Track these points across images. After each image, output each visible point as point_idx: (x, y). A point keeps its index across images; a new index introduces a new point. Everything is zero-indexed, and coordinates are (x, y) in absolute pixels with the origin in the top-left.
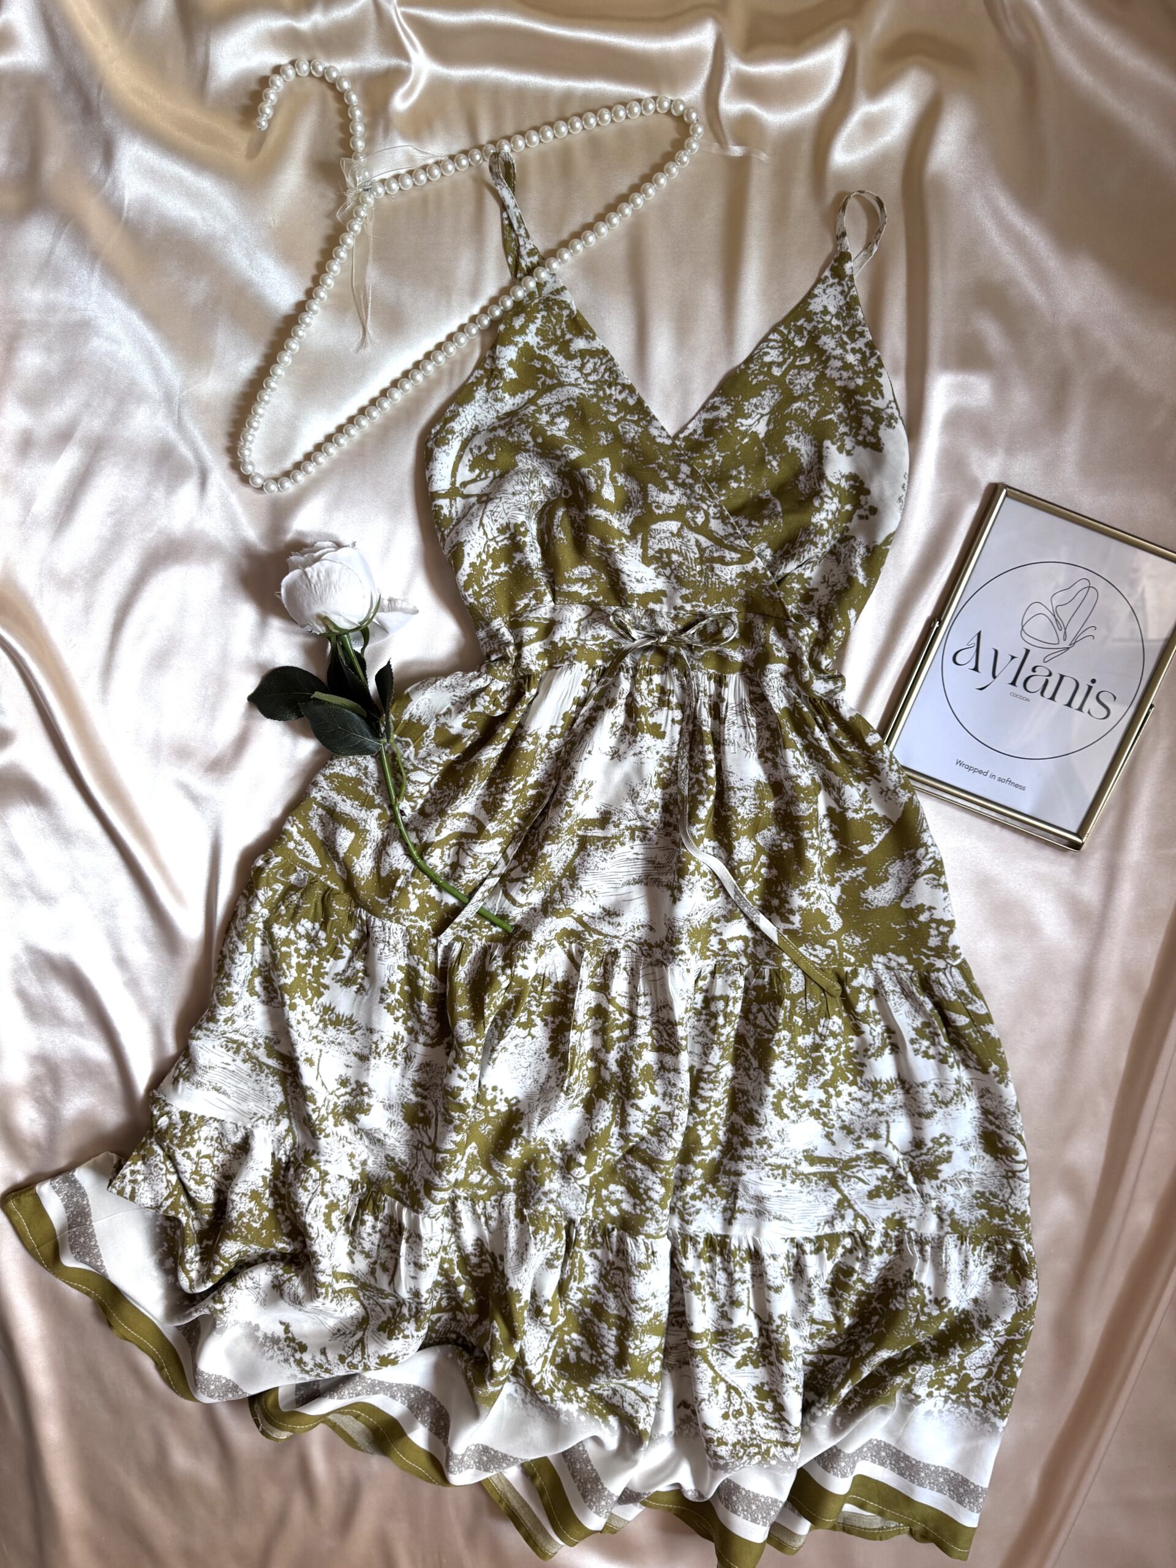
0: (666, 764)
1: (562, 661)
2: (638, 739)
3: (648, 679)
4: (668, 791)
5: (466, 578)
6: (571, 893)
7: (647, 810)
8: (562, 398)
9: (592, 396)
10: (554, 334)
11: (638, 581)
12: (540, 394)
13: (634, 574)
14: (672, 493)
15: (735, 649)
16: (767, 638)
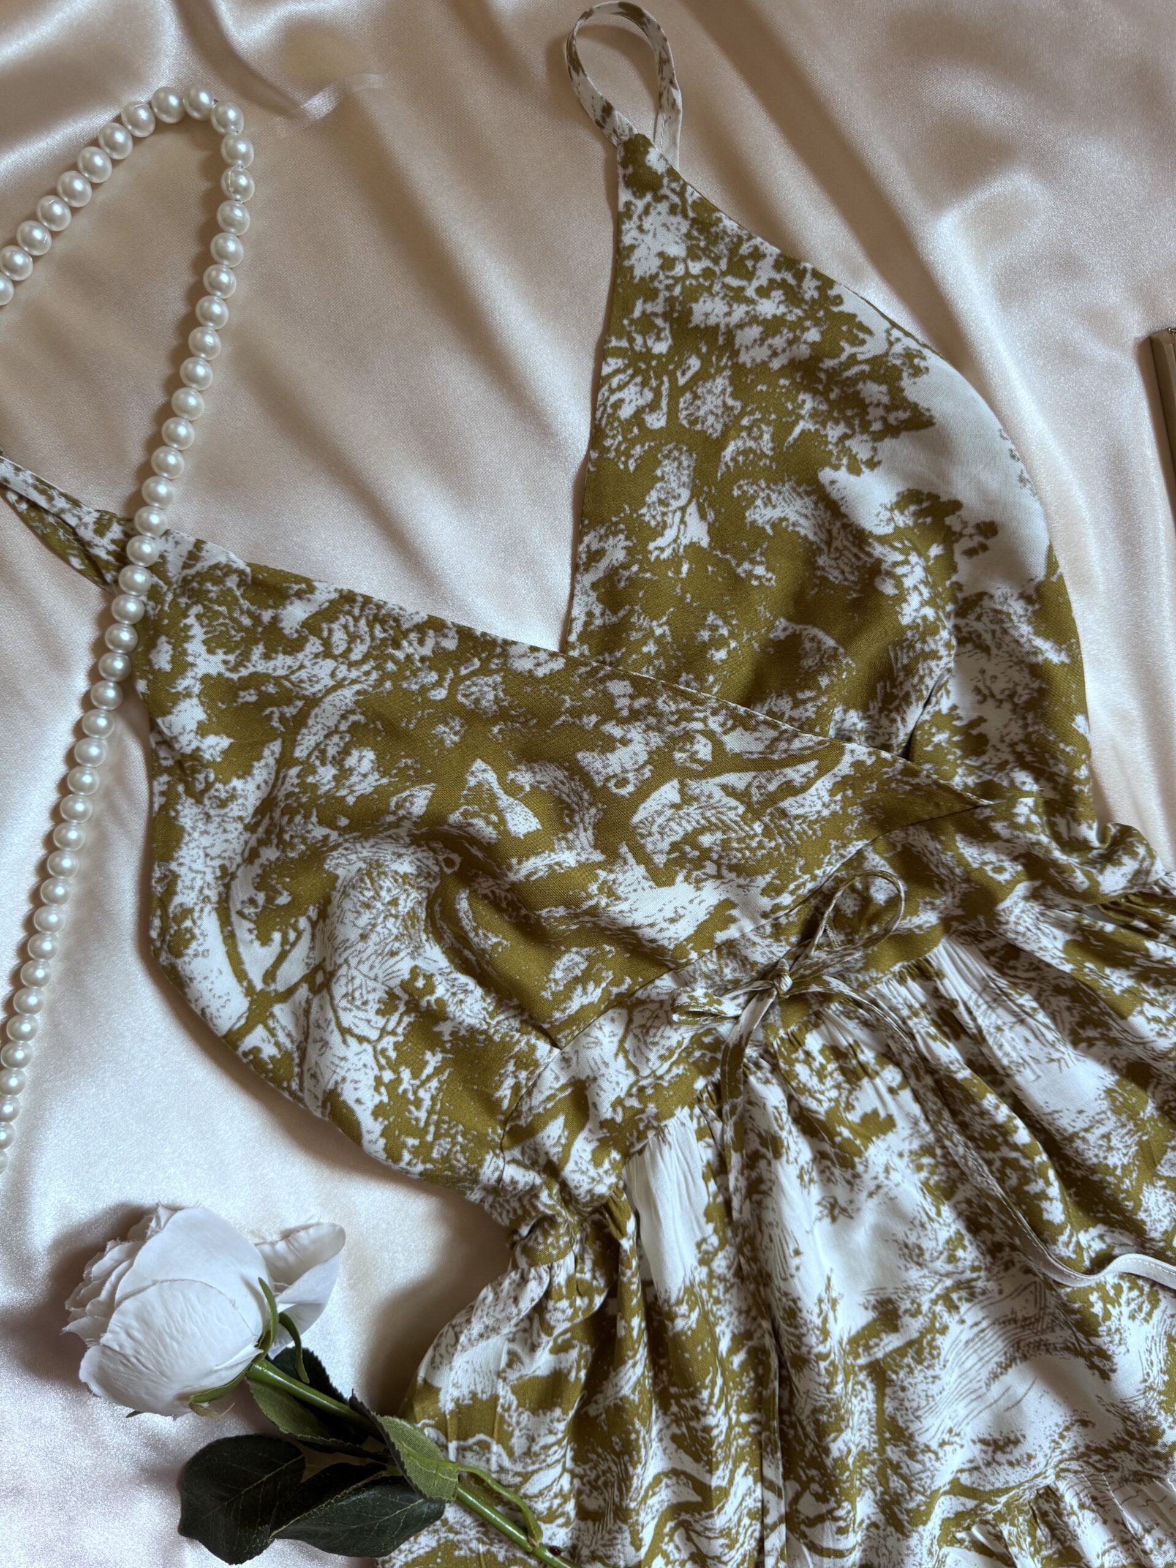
0: (926, 1160)
1: (642, 1136)
2: (860, 1168)
3: (801, 1055)
4: (960, 1196)
5: (382, 1142)
6: (918, 1467)
7: (952, 1259)
8: (331, 723)
9: (379, 683)
10: (241, 628)
11: (672, 921)
12: (290, 742)
13: (659, 917)
14: (625, 742)
15: (915, 912)
16: (961, 860)
